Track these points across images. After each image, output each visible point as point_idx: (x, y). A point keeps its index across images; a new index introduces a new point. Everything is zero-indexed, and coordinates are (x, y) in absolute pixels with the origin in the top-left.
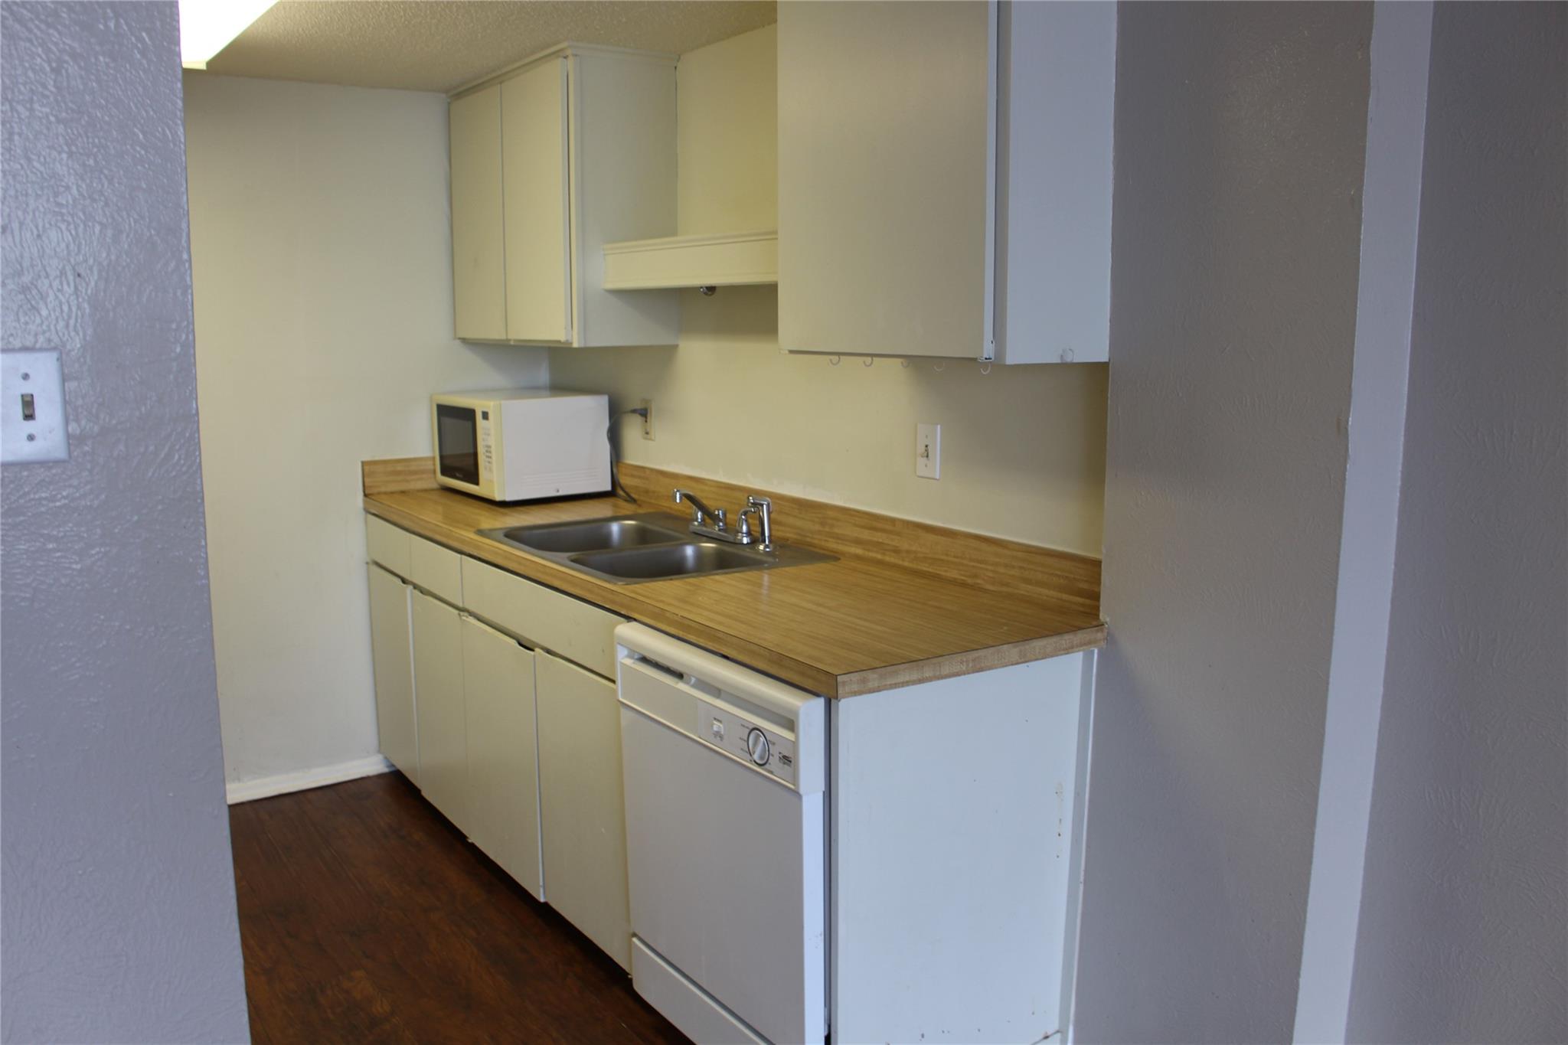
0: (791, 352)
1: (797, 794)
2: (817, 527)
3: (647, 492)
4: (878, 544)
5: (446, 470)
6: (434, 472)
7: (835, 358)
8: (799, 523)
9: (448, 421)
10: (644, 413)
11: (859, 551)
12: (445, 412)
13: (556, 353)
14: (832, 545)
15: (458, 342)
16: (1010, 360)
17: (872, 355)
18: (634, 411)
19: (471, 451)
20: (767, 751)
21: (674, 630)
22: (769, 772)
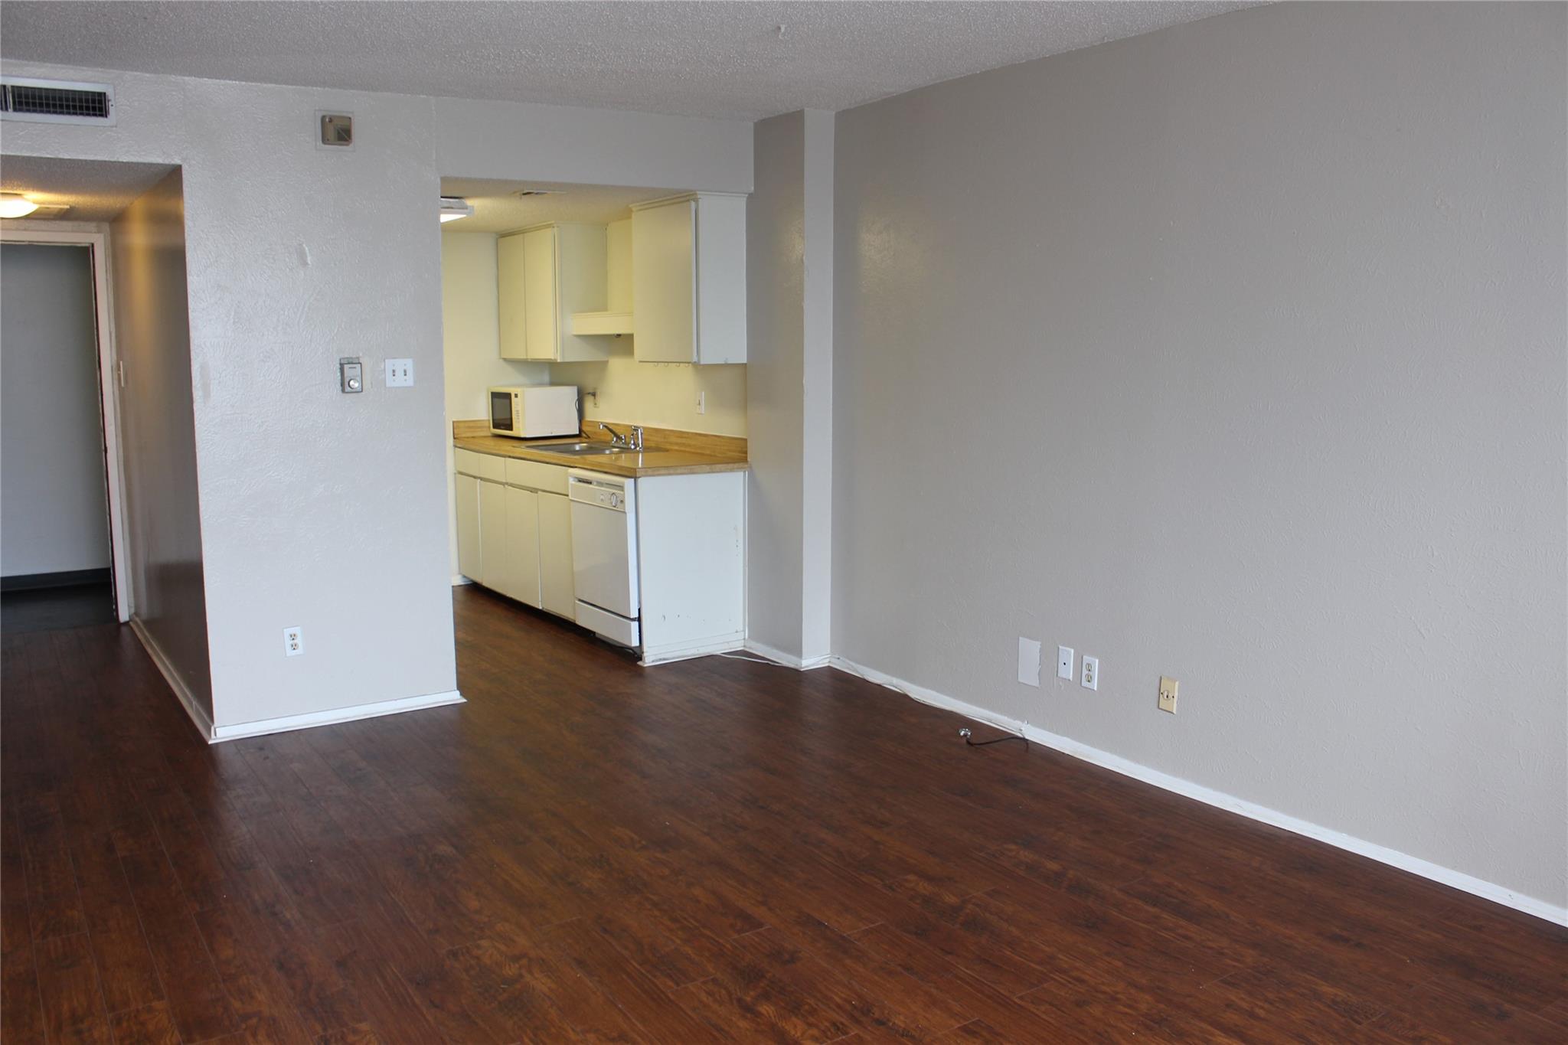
0: (641, 362)
1: (625, 512)
2: (663, 440)
3: (595, 433)
4: (684, 444)
5: (497, 426)
6: (489, 427)
7: (666, 364)
8: (656, 439)
9: (496, 400)
10: (594, 395)
11: (676, 448)
12: (495, 396)
13: (551, 365)
14: (668, 447)
15: (501, 360)
16: (702, 363)
17: (658, 362)
18: (589, 393)
19: (509, 417)
20: (617, 501)
21: (589, 467)
22: (617, 508)
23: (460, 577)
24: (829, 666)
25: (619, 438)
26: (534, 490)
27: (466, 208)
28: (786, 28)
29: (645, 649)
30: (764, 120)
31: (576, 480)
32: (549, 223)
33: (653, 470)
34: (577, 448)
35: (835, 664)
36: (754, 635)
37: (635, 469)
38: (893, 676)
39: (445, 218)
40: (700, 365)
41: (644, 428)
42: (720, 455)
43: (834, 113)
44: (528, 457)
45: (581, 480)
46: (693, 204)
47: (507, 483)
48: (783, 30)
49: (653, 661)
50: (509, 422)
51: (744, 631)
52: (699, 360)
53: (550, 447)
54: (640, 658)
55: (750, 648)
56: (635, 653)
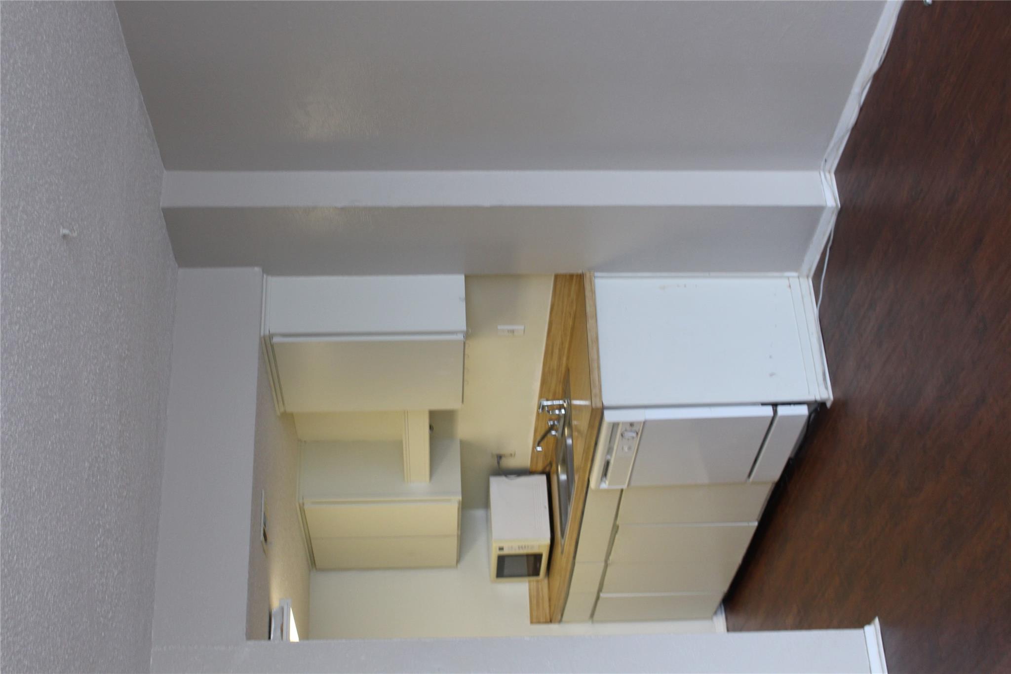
0: (463, 401)
1: (645, 423)
3: (546, 456)
4: (560, 350)
5: (536, 573)
6: (538, 580)
9: (506, 571)
10: (500, 457)
11: (565, 359)
12: (501, 573)
13: (465, 506)
14: (563, 369)
15: (459, 566)
16: (464, 328)
18: (498, 463)
20: (631, 431)
21: (589, 465)
22: (640, 429)
23: (715, 619)
24: (836, 173)
25: (552, 428)
26: (615, 529)
27: (282, 609)
28: (64, 228)
29: (811, 397)
30: (176, 258)
31: (604, 479)
32: (298, 509)
33: (592, 387)
34: (563, 477)
35: (832, 166)
36: (795, 266)
37: (593, 410)
38: (849, 92)
39: (294, 636)
40: (467, 331)
41: (541, 396)
42: (574, 308)
43: (165, 172)
44: (575, 536)
45: (605, 473)
46: (276, 340)
47: (606, 561)
48: (66, 231)
49: (827, 388)
50: (532, 559)
51: (788, 278)
52: (461, 332)
53: (563, 511)
54: (822, 404)
55: (810, 270)
56: (816, 410)
